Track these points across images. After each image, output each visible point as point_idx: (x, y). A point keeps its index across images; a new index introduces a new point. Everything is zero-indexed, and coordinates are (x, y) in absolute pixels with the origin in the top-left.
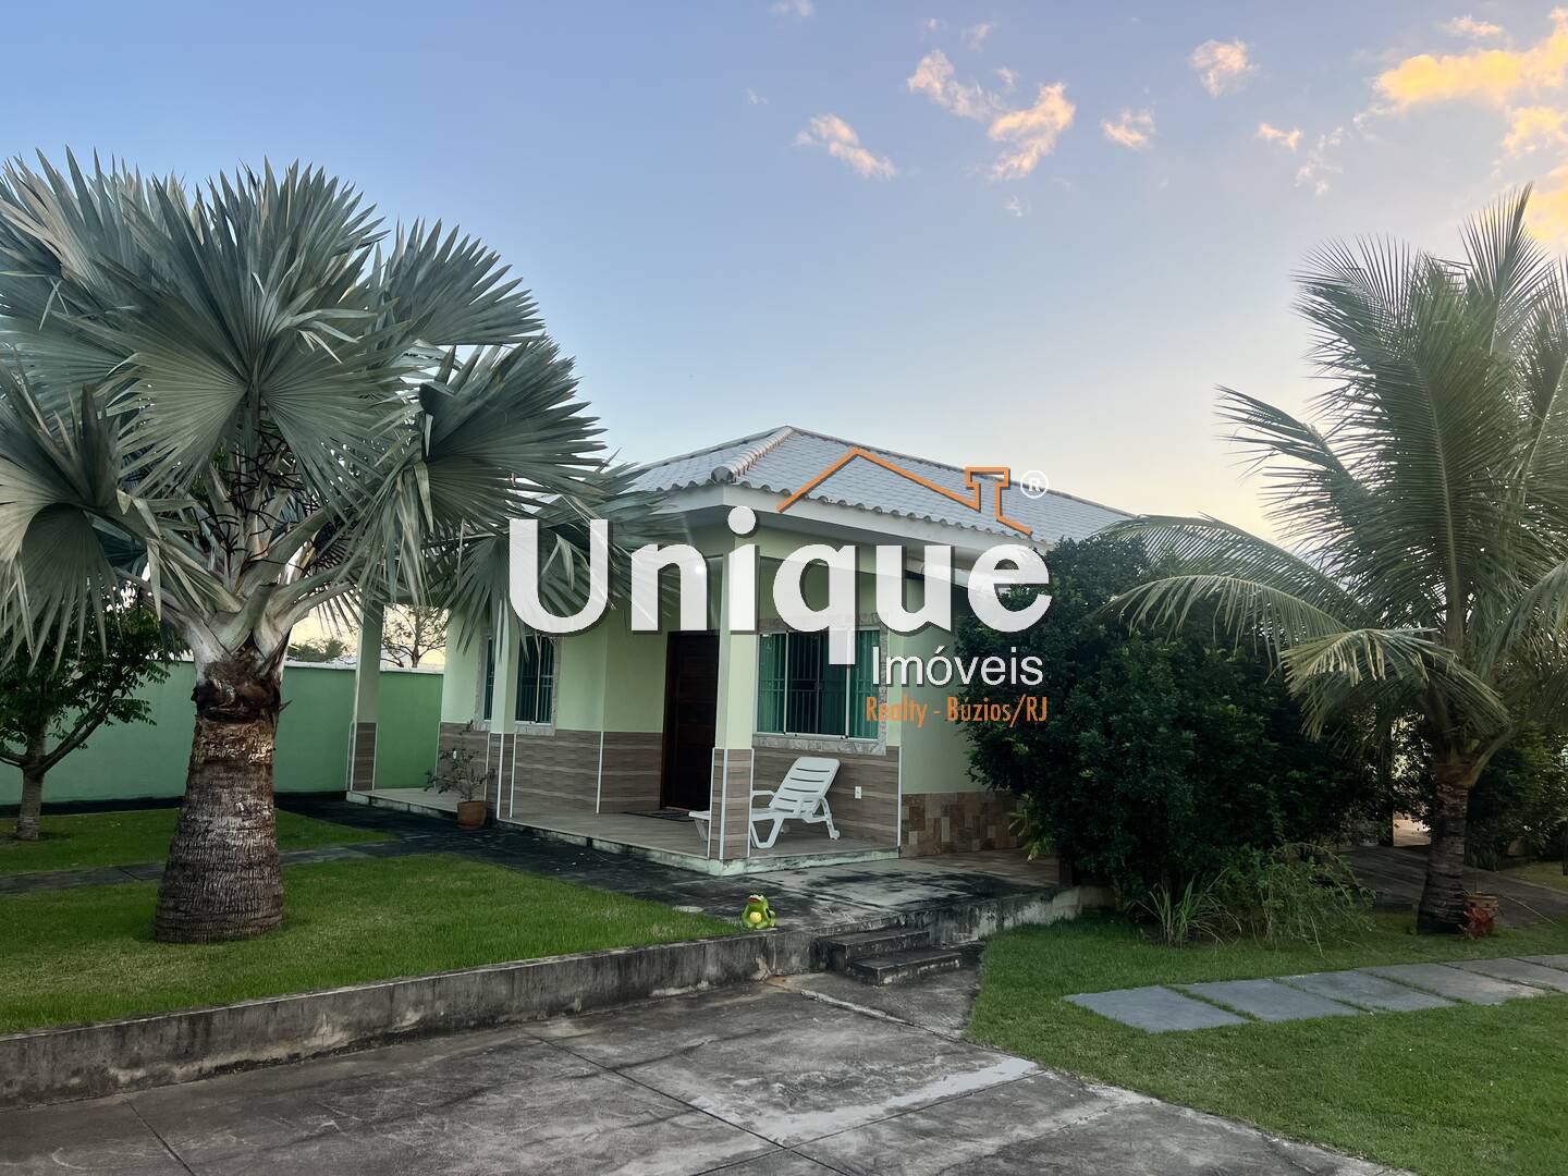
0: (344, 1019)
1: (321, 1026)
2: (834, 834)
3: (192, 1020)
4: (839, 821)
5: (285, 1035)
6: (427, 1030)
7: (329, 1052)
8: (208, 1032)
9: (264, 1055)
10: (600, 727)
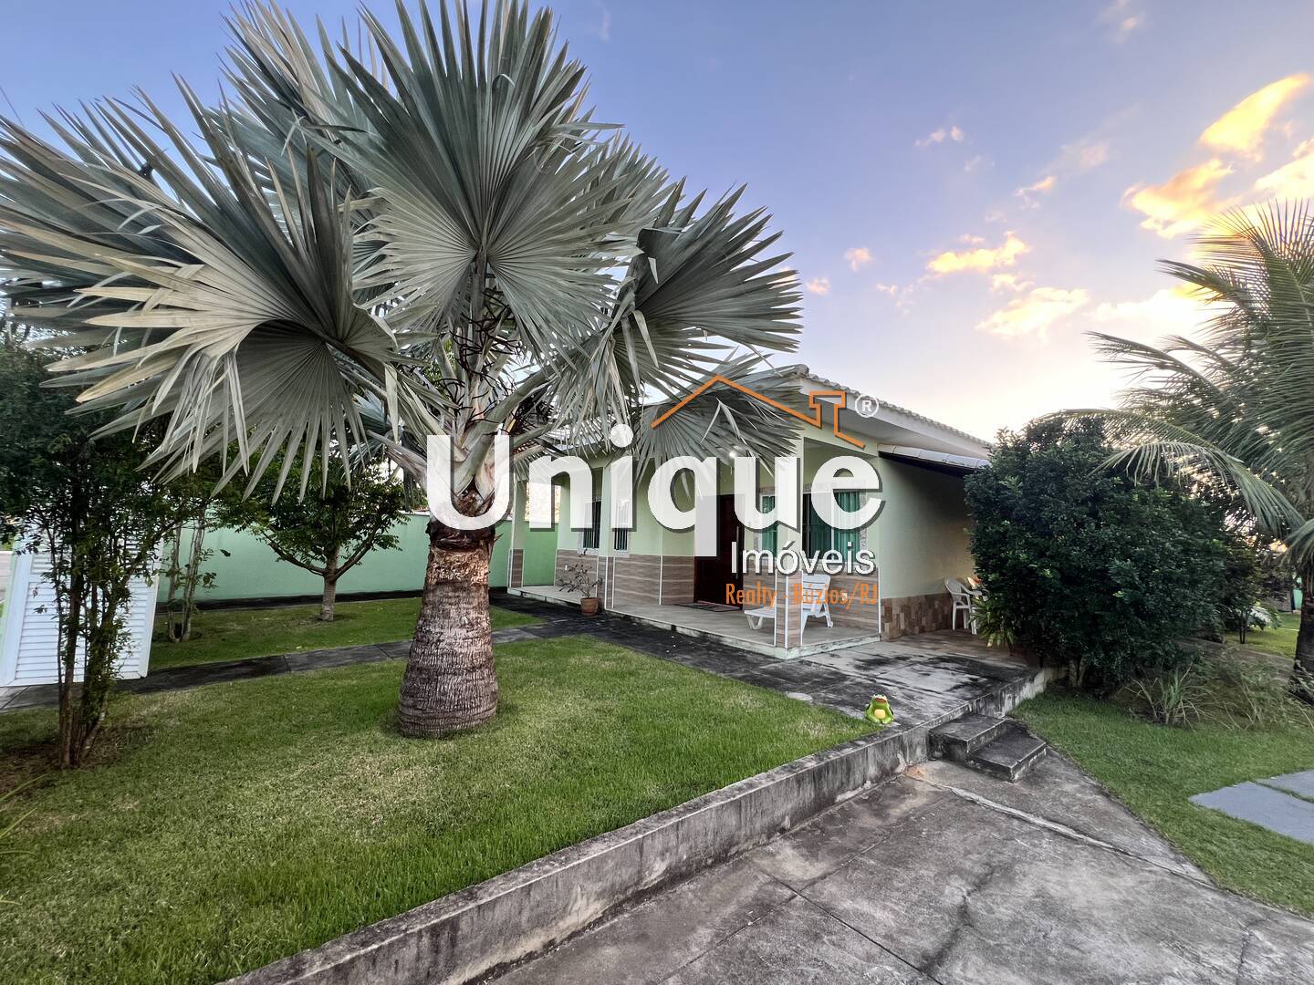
0: (597, 887)
1: (576, 900)
2: (830, 624)
3: (435, 931)
4: (834, 616)
5: (540, 921)
6: (675, 877)
7: (584, 929)
8: (453, 942)
9: (518, 952)
10: (660, 553)
